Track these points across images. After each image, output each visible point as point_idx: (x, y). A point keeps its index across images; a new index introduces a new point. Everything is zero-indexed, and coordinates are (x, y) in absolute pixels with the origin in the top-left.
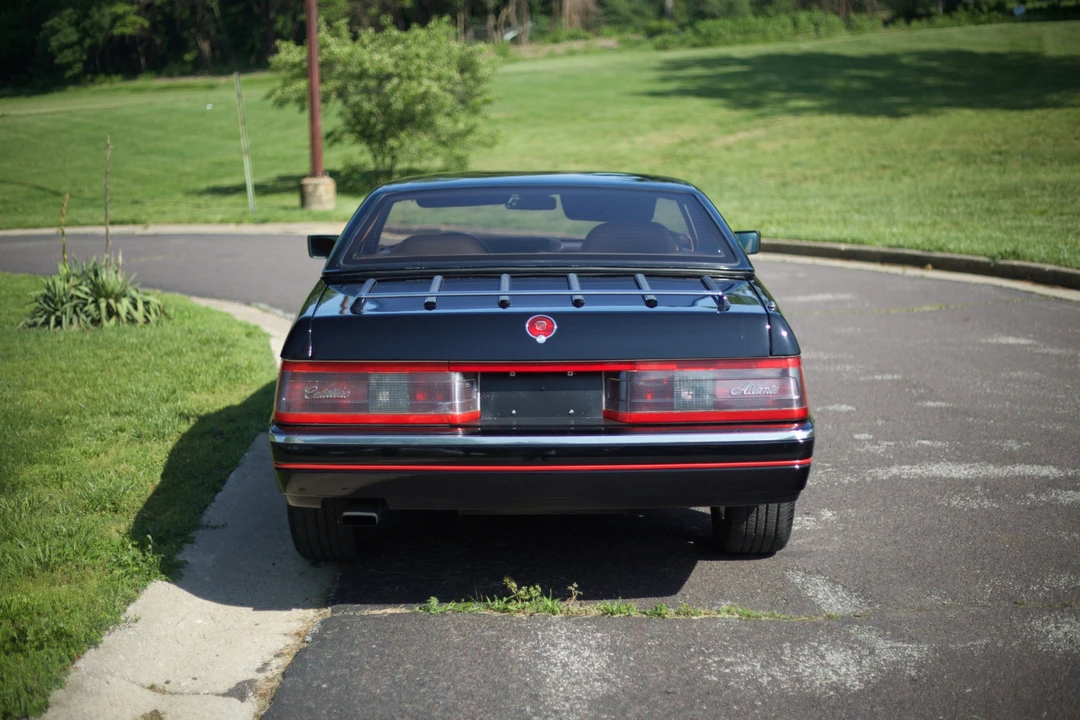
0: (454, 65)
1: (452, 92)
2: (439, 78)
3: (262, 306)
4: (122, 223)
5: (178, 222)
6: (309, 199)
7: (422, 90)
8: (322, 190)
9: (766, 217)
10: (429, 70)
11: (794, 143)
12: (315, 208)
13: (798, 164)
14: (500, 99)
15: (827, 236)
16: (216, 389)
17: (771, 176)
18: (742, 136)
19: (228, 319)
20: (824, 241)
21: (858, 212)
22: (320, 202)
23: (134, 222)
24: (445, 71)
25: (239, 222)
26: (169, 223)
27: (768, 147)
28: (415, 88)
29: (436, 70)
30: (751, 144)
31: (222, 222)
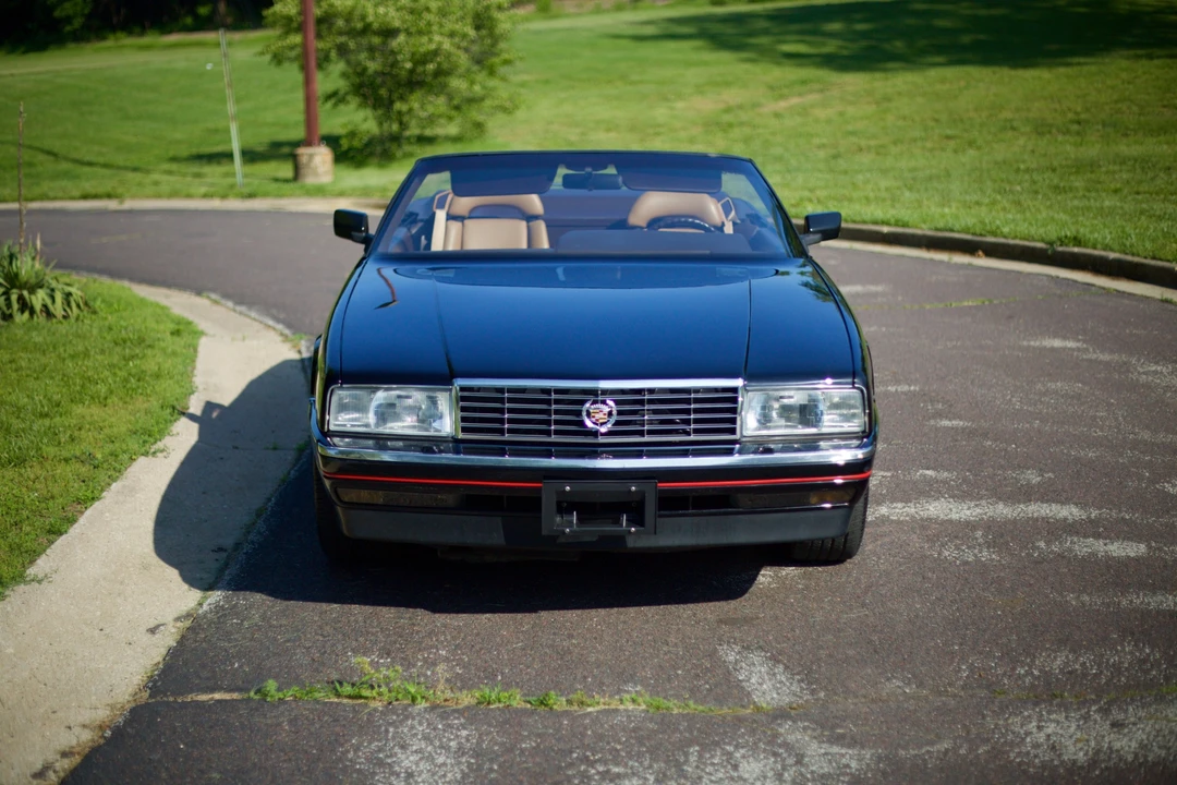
0: (469, 20)
1: (466, 50)
2: (452, 35)
3: (213, 296)
4: (96, 197)
5: (158, 196)
6: (302, 171)
7: (433, 47)
8: (318, 160)
9: (806, 194)
10: (441, 26)
11: (851, 111)
12: (310, 180)
13: (853, 133)
14: (521, 59)
15: (868, 217)
16: (109, 401)
17: (821, 146)
18: (795, 101)
19: (162, 313)
20: (864, 222)
21: (910, 189)
22: (316, 174)
23: (109, 196)
24: (457, 27)
25: (224, 197)
26: (148, 197)
27: (821, 113)
28: (425, 45)
29: (449, 26)
30: (804, 111)
31: (205, 196)
